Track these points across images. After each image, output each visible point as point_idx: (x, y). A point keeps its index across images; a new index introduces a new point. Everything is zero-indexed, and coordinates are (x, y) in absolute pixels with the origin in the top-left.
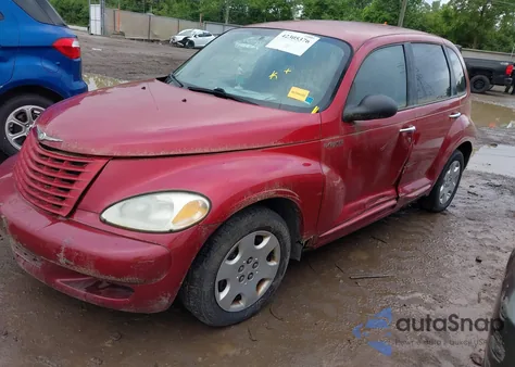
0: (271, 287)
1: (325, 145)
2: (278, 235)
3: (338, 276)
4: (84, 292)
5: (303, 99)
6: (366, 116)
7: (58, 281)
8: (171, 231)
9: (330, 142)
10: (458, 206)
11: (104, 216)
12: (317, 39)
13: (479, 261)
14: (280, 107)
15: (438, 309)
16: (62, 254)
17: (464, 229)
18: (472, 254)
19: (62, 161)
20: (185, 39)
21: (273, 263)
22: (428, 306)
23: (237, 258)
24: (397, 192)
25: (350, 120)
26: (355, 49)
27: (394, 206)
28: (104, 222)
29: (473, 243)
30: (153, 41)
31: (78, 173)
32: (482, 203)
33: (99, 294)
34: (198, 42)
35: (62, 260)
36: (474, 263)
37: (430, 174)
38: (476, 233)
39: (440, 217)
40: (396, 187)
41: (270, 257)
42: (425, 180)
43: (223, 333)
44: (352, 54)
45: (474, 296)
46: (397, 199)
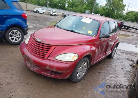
0: (85, 74)
1: (96, 43)
2: (87, 62)
3: (95, 72)
4: (50, 75)
5: (91, 33)
6: (104, 38)
7: (43, 72)
8: (71, 61)
9: (97, 43)
10: (115, 57)
11: (56, 58)
12: (92, 20)
13: (122, 69)
14: (86, 35)
15: (117, 78)
16: (48, 66)
17: (118, 62)
18: (121, 67)
19: (45, 46)
20: (37, 11)
21: (86, 69)
22: (115, 78)
23: (81, 67)
24: (106, 54)
25: (100, 38)
26: (101, 22)
27: (105, 57)
28: (56, 59)
29: (120, 65)
30: (27, 10)
31: (49, 49)
32: (120, 56)
33: (53, 75)
34: (41, 12)
35: (48, 67)
36: (121, 69)
37: (111, 50)
38: (120, 63)
39: (112, 59)
40: (105, 52)
41: (85, 67)
42: (110, 51)
43: (77, 84)
44: (100, 24)
45: (123, 76)
46: (106, 55)
